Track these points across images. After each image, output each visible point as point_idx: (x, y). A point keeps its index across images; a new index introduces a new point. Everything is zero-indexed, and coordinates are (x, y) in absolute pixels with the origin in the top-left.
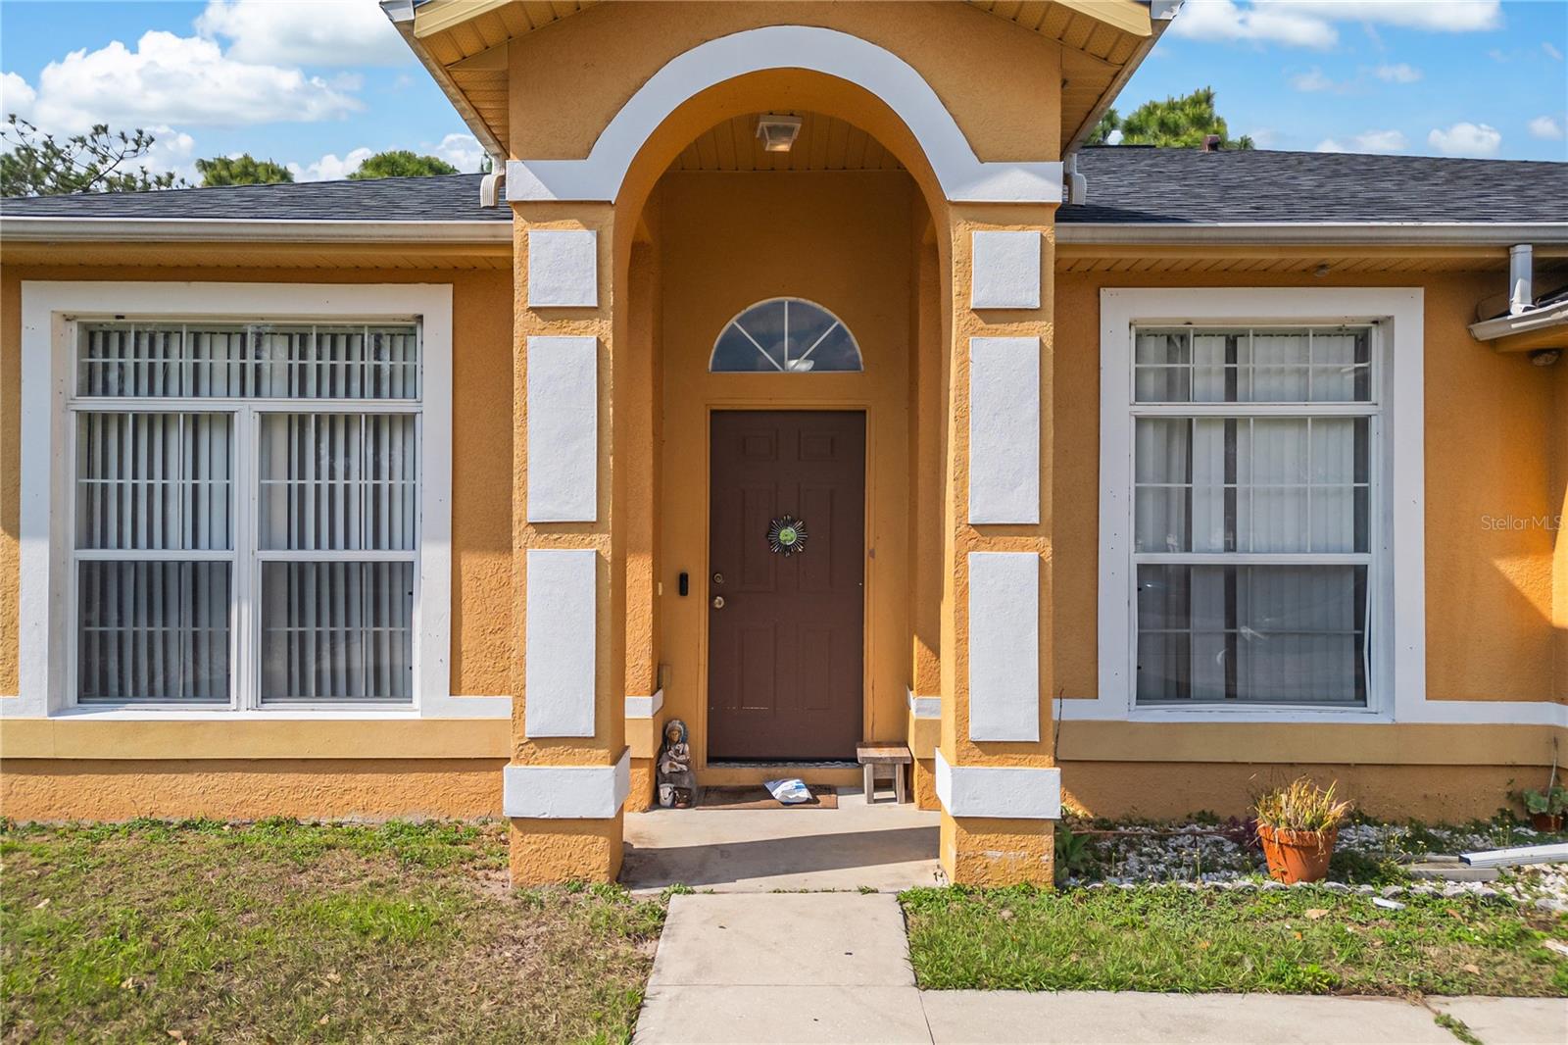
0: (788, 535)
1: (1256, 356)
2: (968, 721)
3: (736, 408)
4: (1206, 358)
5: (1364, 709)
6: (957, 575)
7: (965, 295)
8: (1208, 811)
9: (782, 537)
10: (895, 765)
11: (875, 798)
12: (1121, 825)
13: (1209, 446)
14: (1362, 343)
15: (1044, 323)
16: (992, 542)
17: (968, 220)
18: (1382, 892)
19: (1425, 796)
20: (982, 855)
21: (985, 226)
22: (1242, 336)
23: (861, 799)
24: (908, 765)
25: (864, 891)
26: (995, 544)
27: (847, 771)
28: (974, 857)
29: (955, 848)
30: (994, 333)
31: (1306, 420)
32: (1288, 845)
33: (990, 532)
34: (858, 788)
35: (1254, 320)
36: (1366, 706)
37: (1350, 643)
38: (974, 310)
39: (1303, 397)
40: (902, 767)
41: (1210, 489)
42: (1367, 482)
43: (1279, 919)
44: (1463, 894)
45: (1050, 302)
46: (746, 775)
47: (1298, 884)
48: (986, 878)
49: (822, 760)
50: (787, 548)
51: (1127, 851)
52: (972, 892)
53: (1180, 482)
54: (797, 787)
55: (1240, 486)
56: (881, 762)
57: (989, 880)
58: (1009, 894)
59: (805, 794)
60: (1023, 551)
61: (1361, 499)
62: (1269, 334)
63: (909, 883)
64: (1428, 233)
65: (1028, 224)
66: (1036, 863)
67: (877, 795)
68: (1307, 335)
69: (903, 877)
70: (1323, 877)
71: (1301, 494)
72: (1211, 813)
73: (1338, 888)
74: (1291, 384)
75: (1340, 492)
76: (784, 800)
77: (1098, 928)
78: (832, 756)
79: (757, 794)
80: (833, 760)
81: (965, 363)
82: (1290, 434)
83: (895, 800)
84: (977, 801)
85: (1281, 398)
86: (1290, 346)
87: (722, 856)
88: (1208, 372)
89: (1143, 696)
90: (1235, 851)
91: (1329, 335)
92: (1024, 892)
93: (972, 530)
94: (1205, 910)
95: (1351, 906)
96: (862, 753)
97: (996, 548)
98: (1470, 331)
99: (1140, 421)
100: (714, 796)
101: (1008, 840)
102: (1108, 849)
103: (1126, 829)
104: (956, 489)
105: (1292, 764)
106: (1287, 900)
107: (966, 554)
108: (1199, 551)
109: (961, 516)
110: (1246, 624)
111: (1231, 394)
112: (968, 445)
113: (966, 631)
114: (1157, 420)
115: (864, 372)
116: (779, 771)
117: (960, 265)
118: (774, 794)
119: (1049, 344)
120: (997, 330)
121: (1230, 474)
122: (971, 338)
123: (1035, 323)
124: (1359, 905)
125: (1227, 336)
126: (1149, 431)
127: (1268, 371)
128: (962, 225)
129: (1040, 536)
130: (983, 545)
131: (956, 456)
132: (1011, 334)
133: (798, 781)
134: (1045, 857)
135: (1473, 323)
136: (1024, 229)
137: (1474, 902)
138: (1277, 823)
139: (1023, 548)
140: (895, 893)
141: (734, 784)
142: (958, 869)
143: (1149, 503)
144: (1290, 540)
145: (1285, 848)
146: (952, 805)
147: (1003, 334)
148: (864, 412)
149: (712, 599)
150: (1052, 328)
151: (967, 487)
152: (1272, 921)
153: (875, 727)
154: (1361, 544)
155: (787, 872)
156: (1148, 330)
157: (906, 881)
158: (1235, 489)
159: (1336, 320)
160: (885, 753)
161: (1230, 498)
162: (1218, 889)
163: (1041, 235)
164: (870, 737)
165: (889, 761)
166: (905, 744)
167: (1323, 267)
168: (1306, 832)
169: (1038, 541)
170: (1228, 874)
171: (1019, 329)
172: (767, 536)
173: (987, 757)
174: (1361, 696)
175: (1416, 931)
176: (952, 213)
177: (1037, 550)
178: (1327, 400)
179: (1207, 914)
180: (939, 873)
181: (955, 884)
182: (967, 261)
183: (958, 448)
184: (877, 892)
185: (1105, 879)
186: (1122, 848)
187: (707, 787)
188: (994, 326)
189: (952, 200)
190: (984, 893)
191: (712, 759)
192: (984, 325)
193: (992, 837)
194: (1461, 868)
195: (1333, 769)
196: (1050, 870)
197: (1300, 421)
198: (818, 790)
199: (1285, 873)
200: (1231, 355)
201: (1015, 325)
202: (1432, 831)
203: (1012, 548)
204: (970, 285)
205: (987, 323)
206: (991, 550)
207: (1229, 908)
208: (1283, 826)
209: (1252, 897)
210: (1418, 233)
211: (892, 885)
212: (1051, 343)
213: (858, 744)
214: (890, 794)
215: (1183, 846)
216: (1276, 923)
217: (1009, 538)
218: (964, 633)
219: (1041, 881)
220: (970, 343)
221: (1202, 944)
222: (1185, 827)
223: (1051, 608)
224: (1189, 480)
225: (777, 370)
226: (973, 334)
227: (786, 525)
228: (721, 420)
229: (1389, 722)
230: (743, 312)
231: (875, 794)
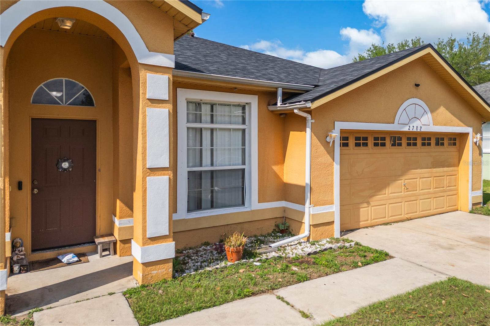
0: (65, 165)
1: (218, 111)
2: (146, 232)
3: (43, 118)
4: (205, 110)
5: (244, 207)
6: (143, 185)
7: (145, 94)
8: (207, 242)
9: (63, 165)
10: (110, 243)
11: (103, 255)
12: (184, 250)
13: (206, 135)
14: (244, 108)
15: (170, 105)
16: (154, 173)
17: (145, 69)
18: (255, 260)
19: (258, 228)
20: (150, 273)
21: (151, 72)
22: (215, 105)
23: (97, 256)
24: (115, 242)
25: (110, 294)
26: (155, 174)
27: (91, 247)
28: (148, 275)
29: (142, 273)
30: (154, 107)
31: (231, 129)
32: (233, 252)
33: (154, 170)
34: (95, 252)
35: (219, 101)
36: (244, 206)
37: (241, 189)
38: (148, 99)
39: (230, 123)
40: (113, 243)
41: (207, 149)
42: (245, 146)
43: (234, 274)
44: (272, 257)
45: (171, 98)
46: (49, 254)
47: (236, 262)
48: (152, 280)
49: (80, 244)
50: (65, 169)
51: (188, 260)
52: (147, 286)
53: (199, 147)
54: (73, 257)
55: (214, 148)
56: (105, 243)
57: (153, 281)
58: (159, 284)
59: (76, 259)
60: (164, 176)
61: (244, 151)
62: (221, 105)
63: (125, 287)
64: (261, 83)
65: (164, 73)
66: (167, 272)
67: (104, 254)
68: (231, 106)
69: (123, 285)
70: (241, 259)
71: (230, 150)
72: (208, 242)
73: (245, 261)
74: (227, 119)
75: (238, 149)
76: (68, 263)
77: (189, 290)
78: (84, 242)
79: (54, 262)
80: (84, 244)
81: (145, 117)
82: (227, 133)
83: (110, 254)
84: (149, 257)
85: (225, 123)
86: (227, 108)
87: (49, 291)
88: (206, 114)
89: (189, 210)
90: (216, 254)
91: (236, 106)
92: (164, 282)
93: (148, 170)
94: (215, 276)
95: (249, 266)
96: (97, 241)
97: (155, 175)
98: (267, 107)
99: (188, 128)
100: (36, 265)
101: (159, 267)
102: (182, 260)
103: (185, 251)
104: (142, 157)
105: (228, 225)
106: (234, 268)
107: (146, 178)
108: (204, 167)
109: (144, 165)
110: (216, 186)
111: (212, 122)
112: (146, 143)
113: (146, 203)
114: (193, 128)
115: (96, 107)
116: (63, 251)
117: (143, 84)
118: (63, 261)
119: (171, 111)
120: (155, 106)
121: (212, 145)
122: (147, 108)
123: (167, 104)
124: (251, 266)
125: (211, 104)
126: (191, 131)
127: (221, 115)
128: (143, 71)
129: (169, 171)
130: (151, 175)
131: (142, 146)
132: (160, 107)
133: (73, 254)
134: (170, 270)
135: (268, 106)
136: (163, 74)
137: (275, 259)
138: (230, 246)
139: (164, 175)
140: (121, 292)
141: (43, 259)
142: (143, 279)
143: (191, 152)
144: (227, 163)
145: (232, 253)
146: (141, 260)
147: (157, 107)
148: (95, 121)
149: (33, 190)
150: (172, 106)
151: (146, 156)
152: (232, 275)
153: (101, 230)
154: (244, 163)
155: (78, 293)
156: (190, 101)
157: (124, 286)
158: (213, 148)
159: (239, 102)
160: (106, 239)
161: (212, 150)
162: (217, 268)
163: (169, 77)
164: (99, 234)
165: (108, 242)
166: (112, 235)
167: (236, 88)
168: (238, 248)
169: (168, 172)
170: (217, 262)
171: (162, 106)
172: (57, 165)
173: (152, 242)
174: (243, 204)
175: (266, 271)
176: (140, 66)
177: (168, 175)
178: (235, 124)
179: (216, 277)
180: (137, 283)
181: (142, 285)
182: (145, 83)
183: (143, 143)
184: (115, 293)
185: (185, 271)
186: (186, 258)
187: (32, 262)
188: (154, 105)
189: (140, 62)
190: (152, 286)
191: (33, 251)
192: (151, 104)
193: (154, 267)
194: (270, 249)
195: (237, 224)
196: (171, 273)
197: (229, 130)
198: (80, 255)
199: (232, 259)
200: (212, 110)
201: (161, 104)
202: (260, 237)
203: (161, 175)
204: (146, 91)
205: (152, 103)
206: (154, 176)
207: (221, 274)
208: (232, 247)
209: (226, 269)
210: (259, 83)
211: (120, 289)
212: (172, 111)
213: (94, 237)
214: (107, 253)
215: (202, 255)
216: (233, 276)
217: (160, 172)
218: (145, 203)
219: (169, 278)
220: (147, 109)
221: (218, 288)
222: (201, 248)
223: (172, 193)
224: (201, 145)
225: (60, 104)
226: (147, 107)
227: (65, 161)
228: (35, 121)
229: (250, 210)
230: (46, 82)
231: (103, 253)
